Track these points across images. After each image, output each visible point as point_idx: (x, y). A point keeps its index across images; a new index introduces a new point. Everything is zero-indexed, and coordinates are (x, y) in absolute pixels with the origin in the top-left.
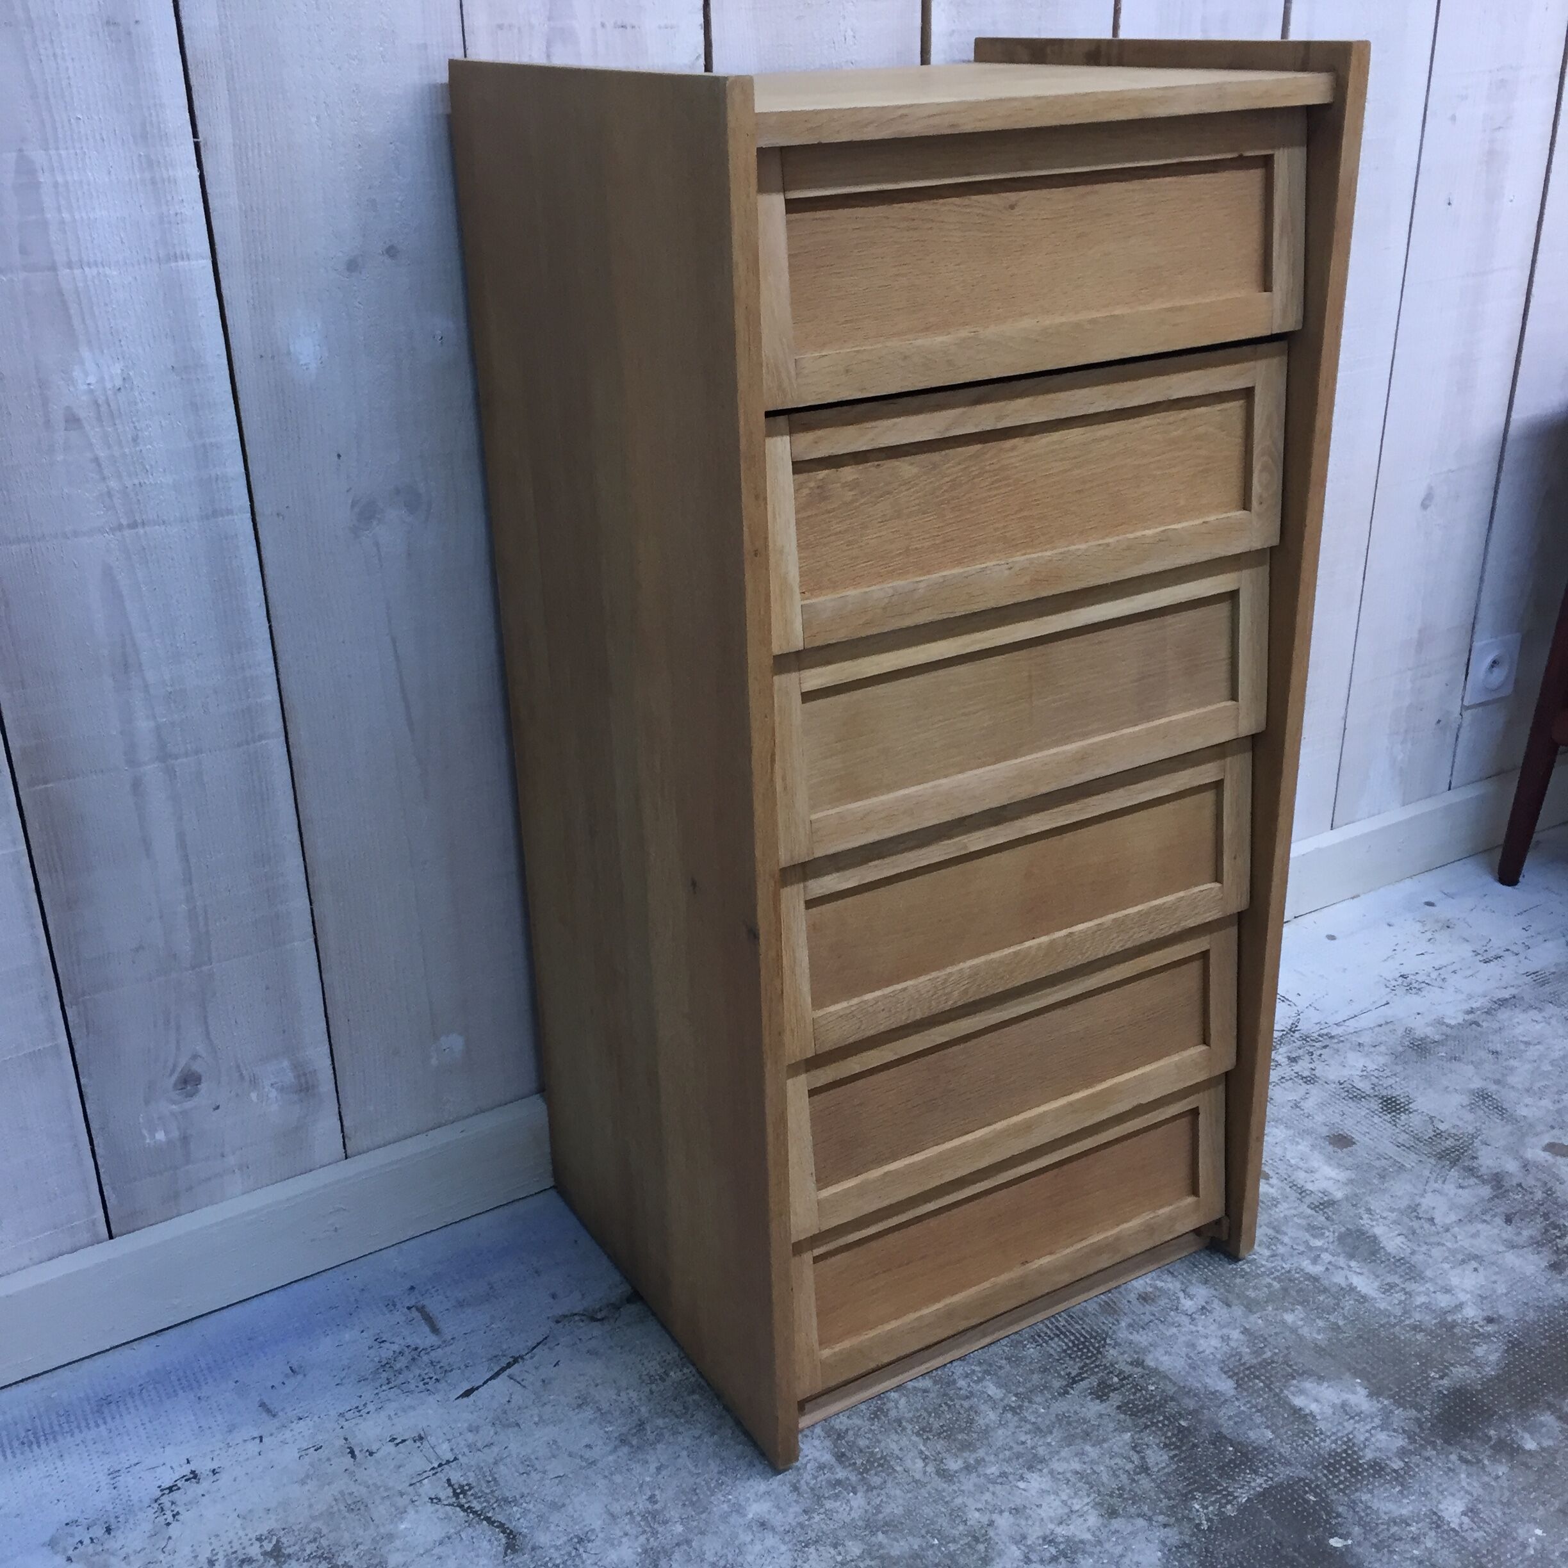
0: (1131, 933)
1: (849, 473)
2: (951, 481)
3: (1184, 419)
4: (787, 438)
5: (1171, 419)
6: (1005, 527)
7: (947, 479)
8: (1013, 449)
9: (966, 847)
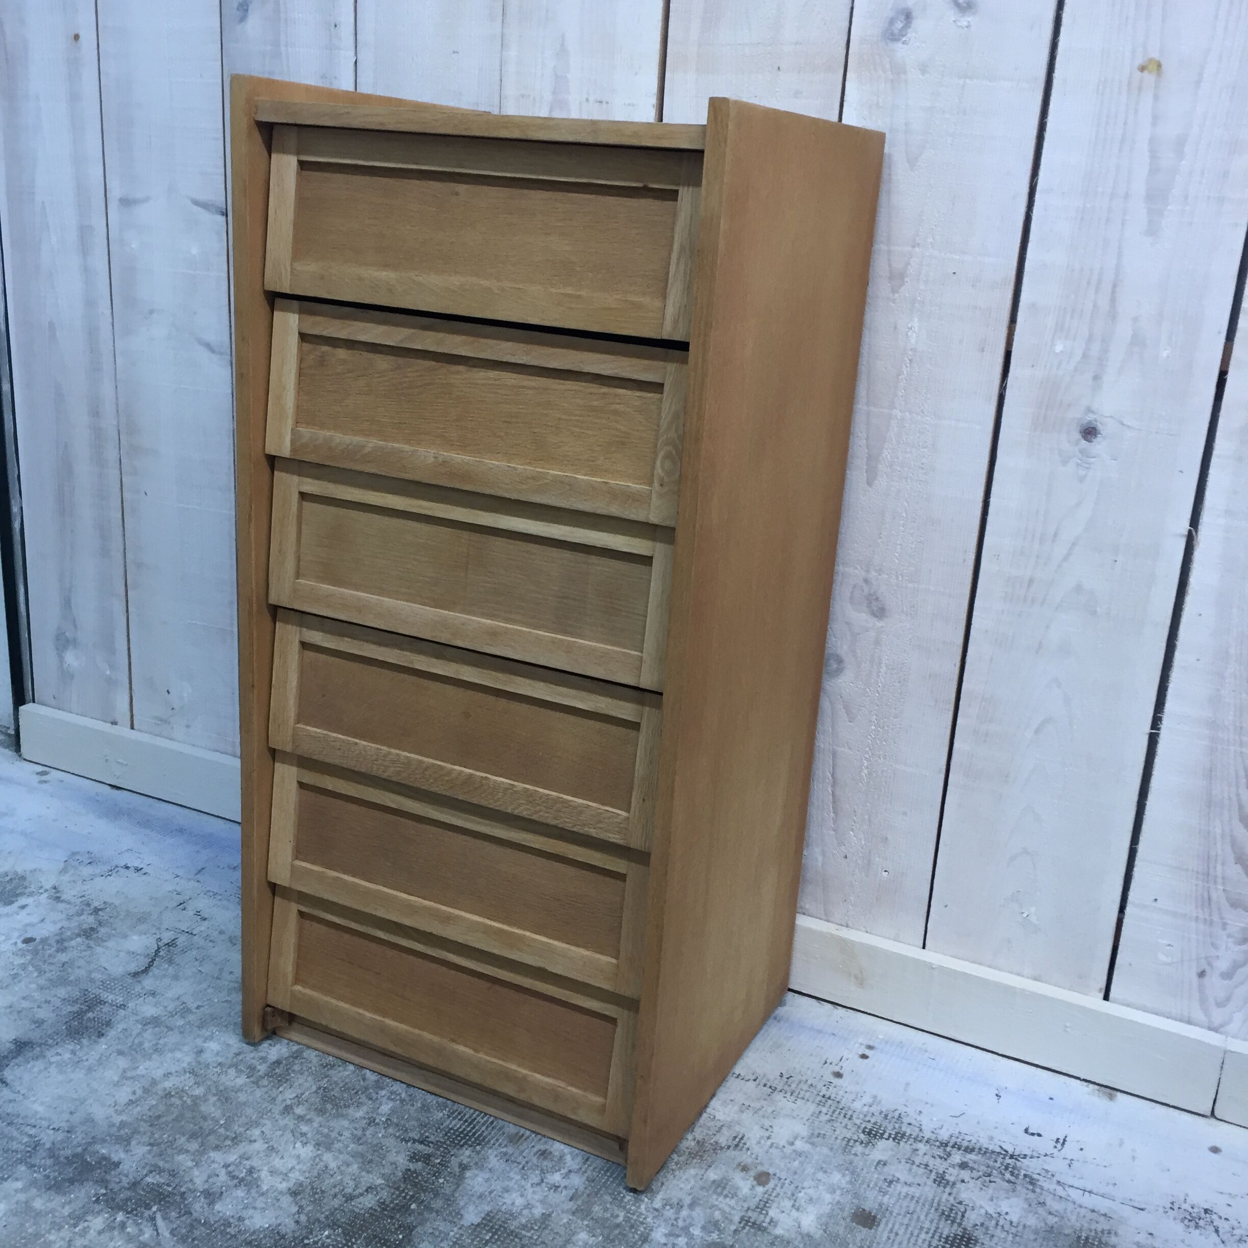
0: (538, 808)
1: (342, 353)
2: (410, 381)
3: (604, 394)
4: (296, 316)
5: (593, 390)
6: (443, 428)
7: (407, 379)
8: (458, 372)
9: (412, 663)
